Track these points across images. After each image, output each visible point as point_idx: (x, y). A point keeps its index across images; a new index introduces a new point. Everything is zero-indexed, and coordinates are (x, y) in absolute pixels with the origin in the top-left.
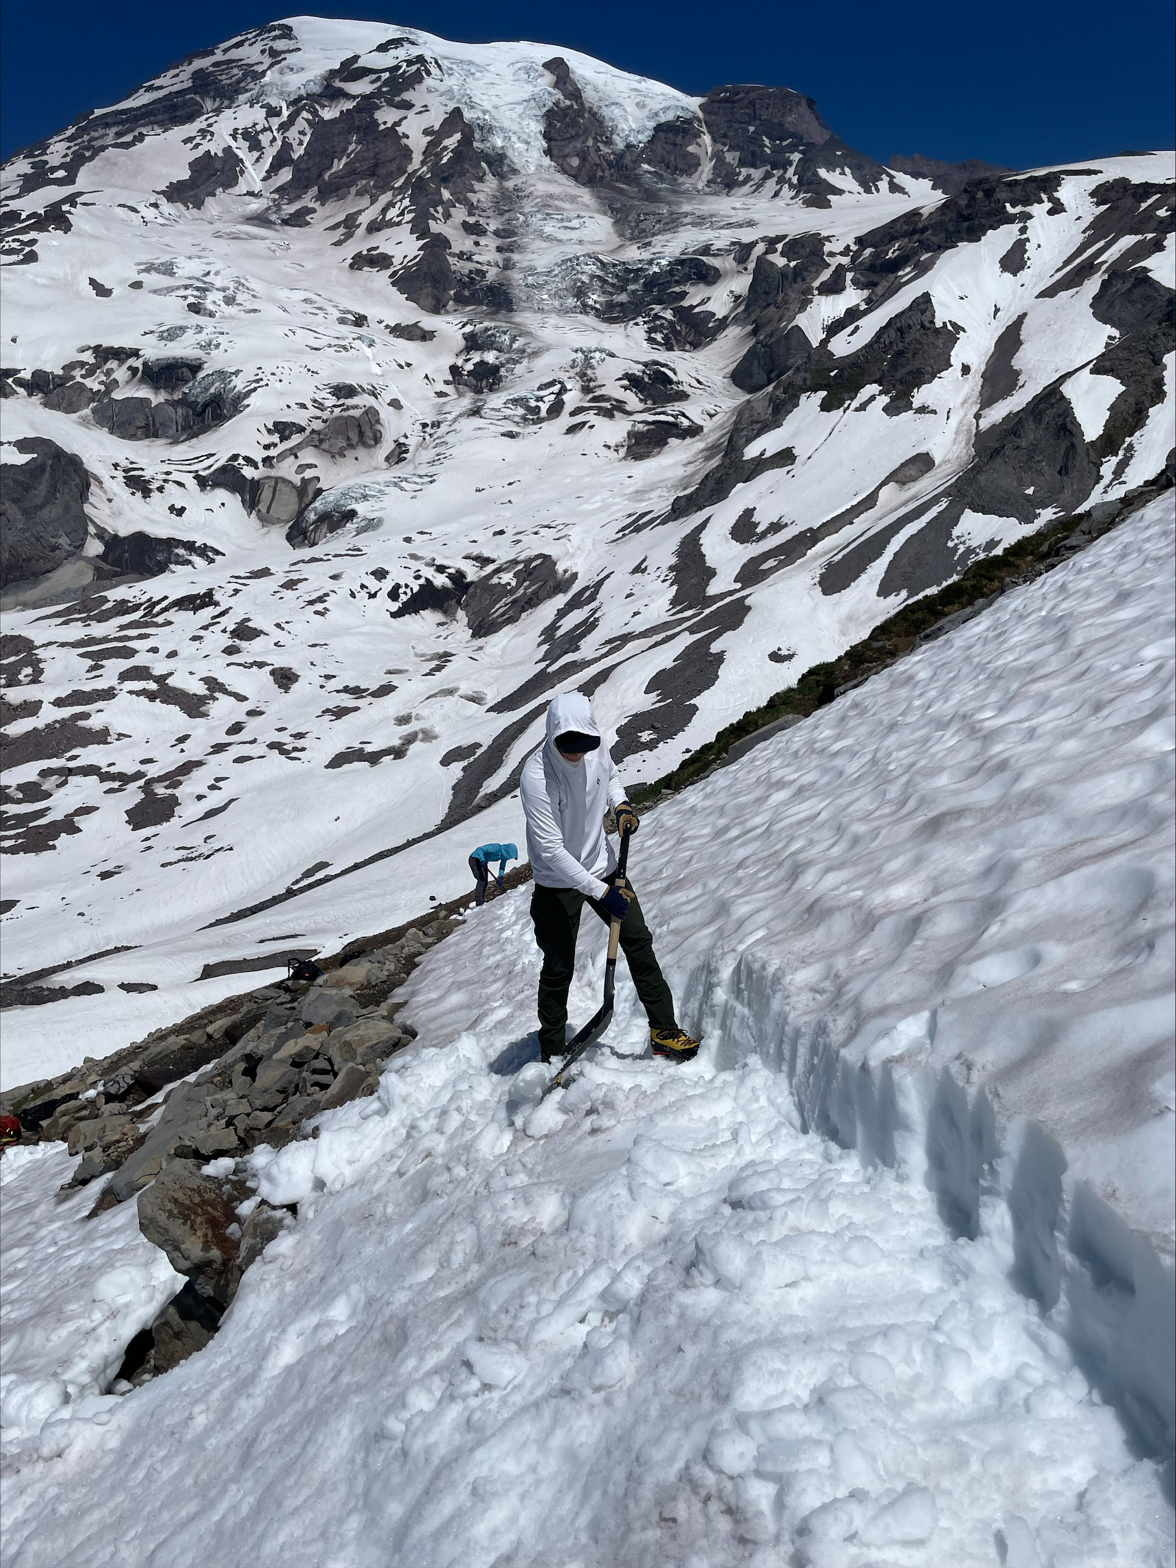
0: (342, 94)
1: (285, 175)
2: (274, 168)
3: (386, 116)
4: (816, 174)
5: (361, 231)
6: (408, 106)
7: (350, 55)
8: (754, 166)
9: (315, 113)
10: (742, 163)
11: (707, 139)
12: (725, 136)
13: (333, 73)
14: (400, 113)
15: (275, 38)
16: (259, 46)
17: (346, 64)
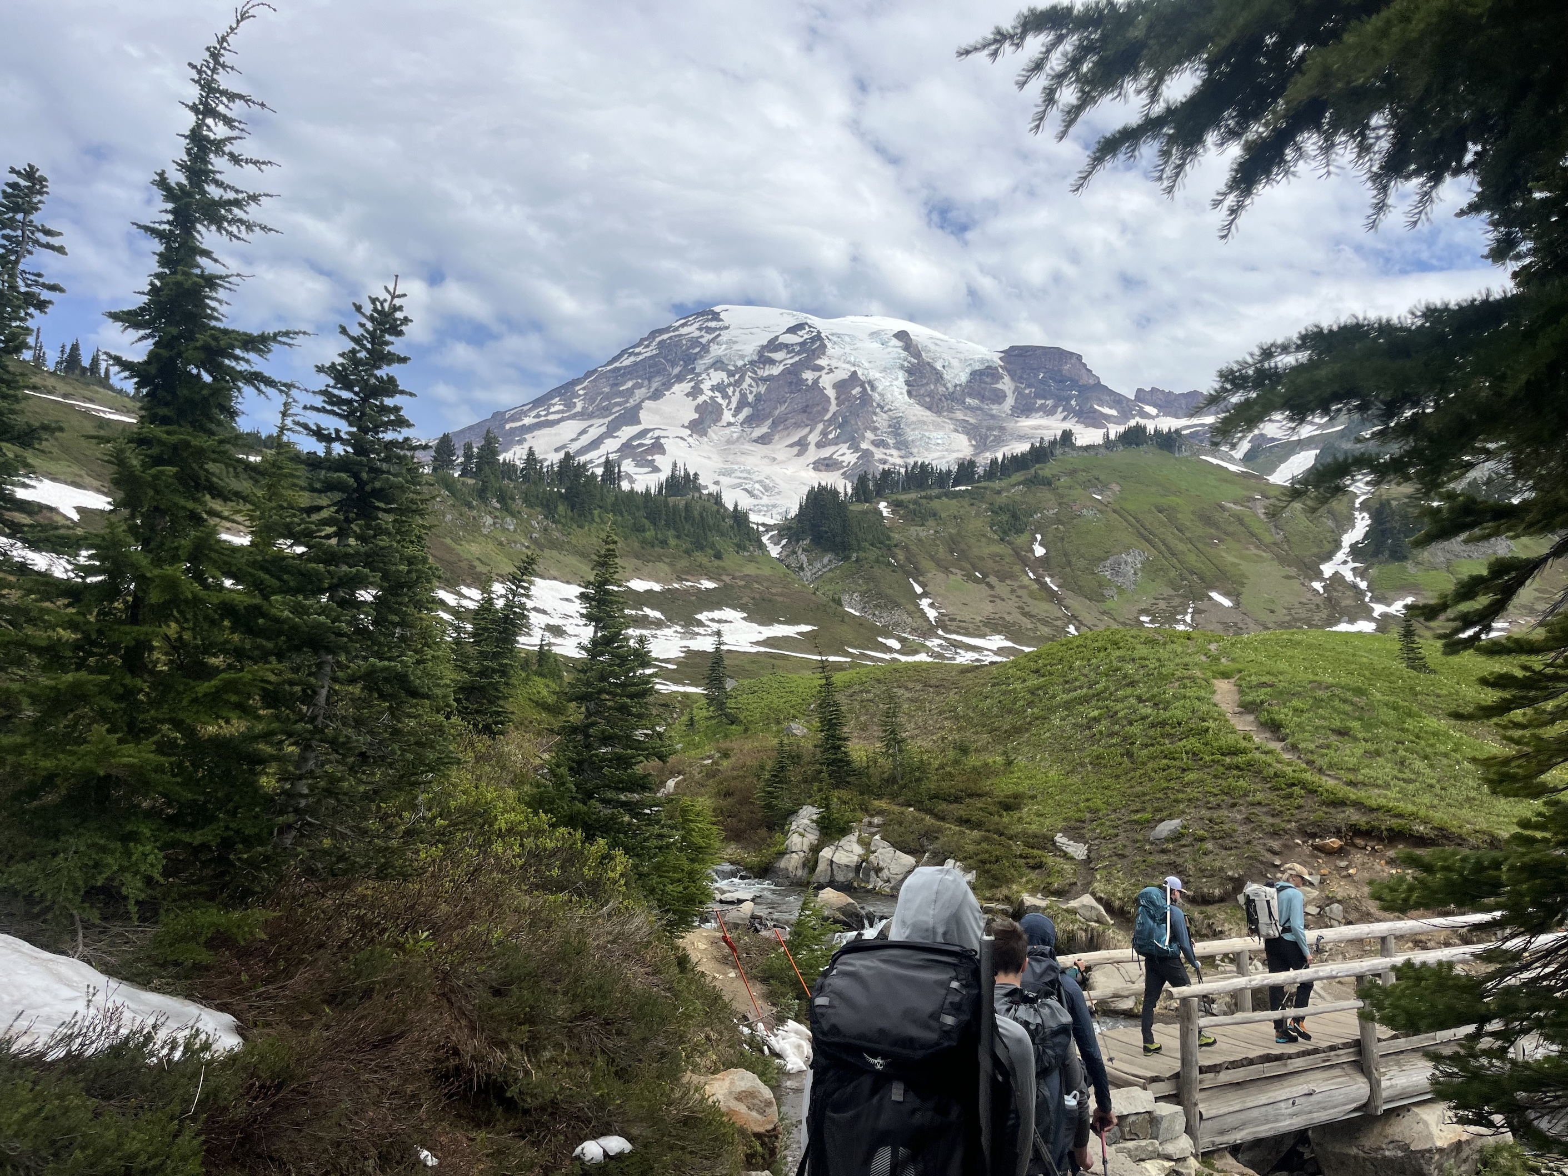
0: (772, 362)
1: (746, 412)
2: (738, 410)
3: (809, 376)
4: (1092, 407)
5: (812, 447)
6: (820, 368)
7: (773, 336)
8: (1045, 398)
9: (755, 373)
10: (1037, 396)
11: (1007, 379)
12: (1021, 377)
13: (763, 347)
14: (817, 374)
15: (708, 320)
16: (697, 325)
17: (772, 341)
